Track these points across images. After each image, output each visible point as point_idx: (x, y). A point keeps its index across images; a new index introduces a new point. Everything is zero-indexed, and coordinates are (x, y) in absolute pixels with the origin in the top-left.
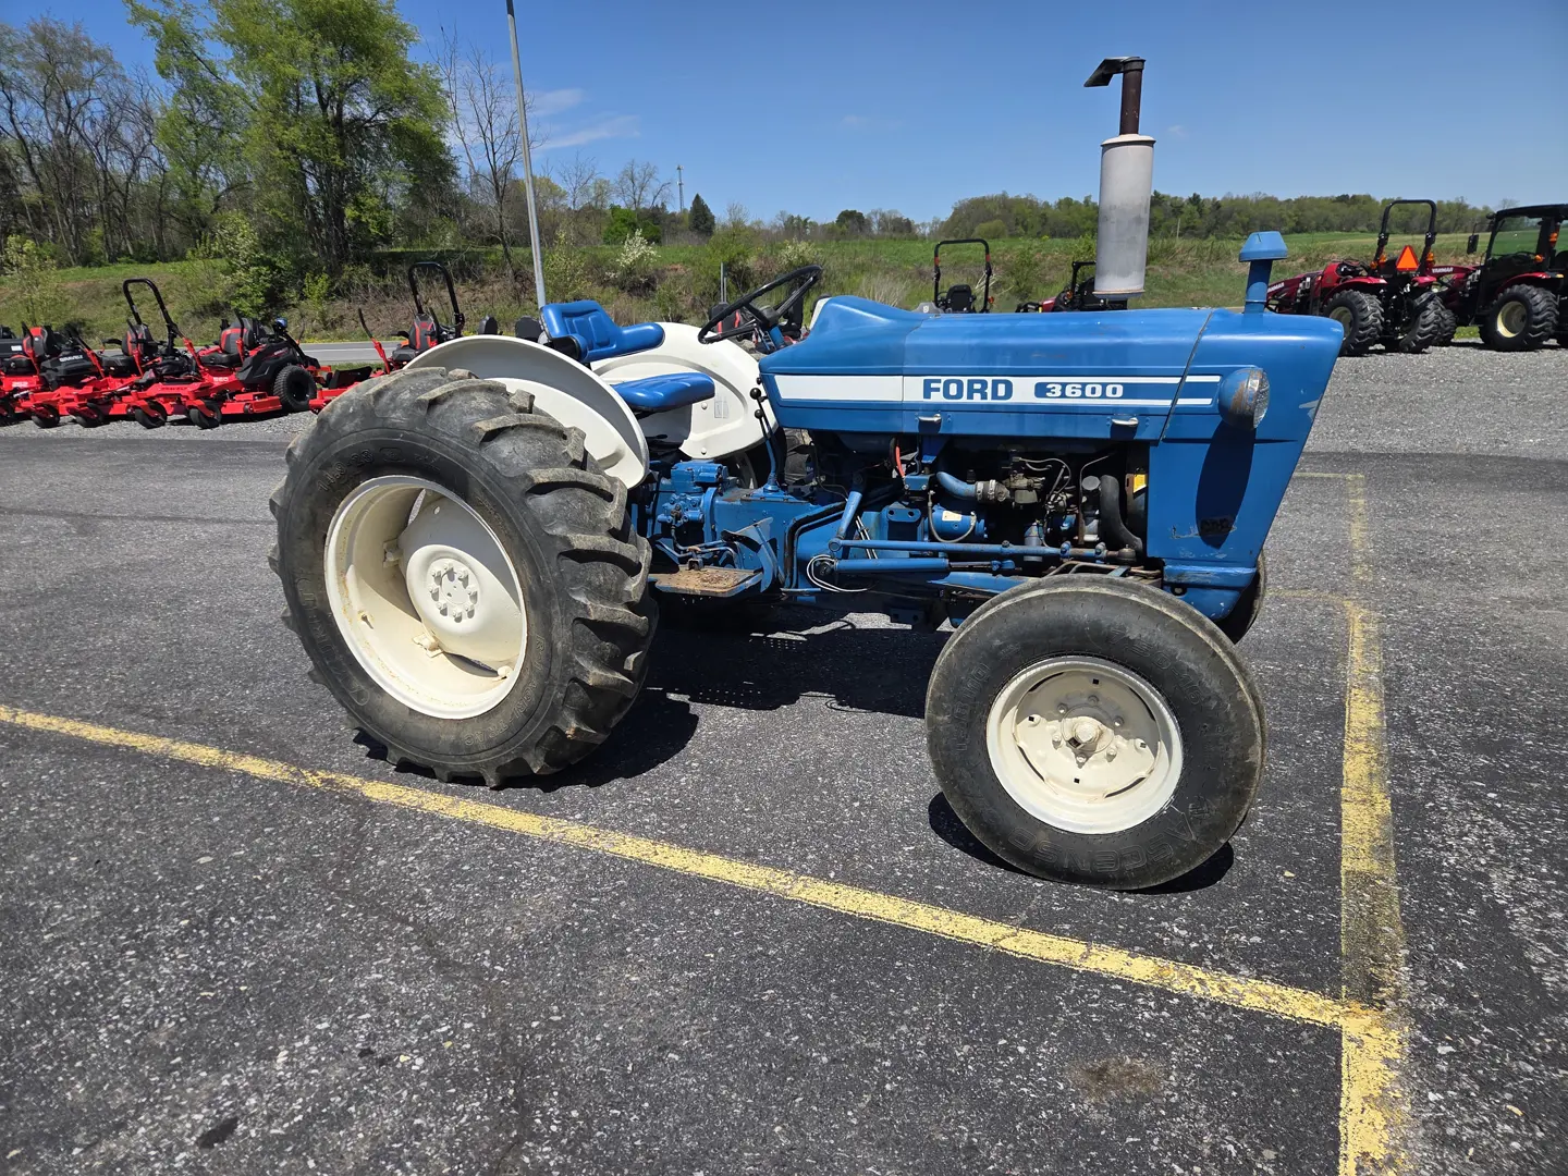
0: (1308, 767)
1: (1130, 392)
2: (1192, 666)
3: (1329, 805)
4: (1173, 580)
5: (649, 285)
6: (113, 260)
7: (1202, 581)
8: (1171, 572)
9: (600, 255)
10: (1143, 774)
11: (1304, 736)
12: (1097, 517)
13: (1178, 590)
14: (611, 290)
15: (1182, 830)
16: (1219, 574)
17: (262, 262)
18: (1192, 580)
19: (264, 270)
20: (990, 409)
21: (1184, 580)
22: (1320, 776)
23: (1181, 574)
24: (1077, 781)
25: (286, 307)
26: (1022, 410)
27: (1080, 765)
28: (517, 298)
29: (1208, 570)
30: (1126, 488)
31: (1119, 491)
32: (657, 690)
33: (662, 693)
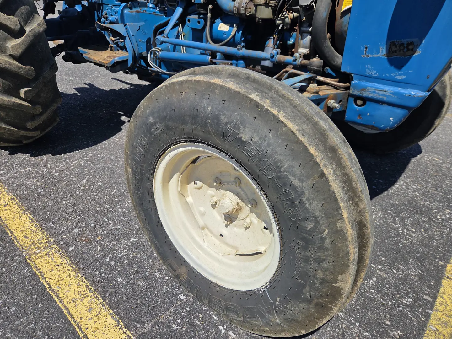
0: (431, 238)
2: (296, 182)
3: (433, 278)
4: (356, 93)
7: (379, 98)
8: (356, 87)
10: (262, 249)
11: (438, 213)
12: (311, 33)
13: (359, 102)
15: (269, 313)
16: (394, 93)
18: (371, 95)
21: (365, 94)
22: (436, 249)
23: (363, 89)
24: (221, 235)
27: (227, 226)
29: (387, 88)
30: (336, 7)
31: (330, 11)
32: (121, 114)
33: (121, 115)
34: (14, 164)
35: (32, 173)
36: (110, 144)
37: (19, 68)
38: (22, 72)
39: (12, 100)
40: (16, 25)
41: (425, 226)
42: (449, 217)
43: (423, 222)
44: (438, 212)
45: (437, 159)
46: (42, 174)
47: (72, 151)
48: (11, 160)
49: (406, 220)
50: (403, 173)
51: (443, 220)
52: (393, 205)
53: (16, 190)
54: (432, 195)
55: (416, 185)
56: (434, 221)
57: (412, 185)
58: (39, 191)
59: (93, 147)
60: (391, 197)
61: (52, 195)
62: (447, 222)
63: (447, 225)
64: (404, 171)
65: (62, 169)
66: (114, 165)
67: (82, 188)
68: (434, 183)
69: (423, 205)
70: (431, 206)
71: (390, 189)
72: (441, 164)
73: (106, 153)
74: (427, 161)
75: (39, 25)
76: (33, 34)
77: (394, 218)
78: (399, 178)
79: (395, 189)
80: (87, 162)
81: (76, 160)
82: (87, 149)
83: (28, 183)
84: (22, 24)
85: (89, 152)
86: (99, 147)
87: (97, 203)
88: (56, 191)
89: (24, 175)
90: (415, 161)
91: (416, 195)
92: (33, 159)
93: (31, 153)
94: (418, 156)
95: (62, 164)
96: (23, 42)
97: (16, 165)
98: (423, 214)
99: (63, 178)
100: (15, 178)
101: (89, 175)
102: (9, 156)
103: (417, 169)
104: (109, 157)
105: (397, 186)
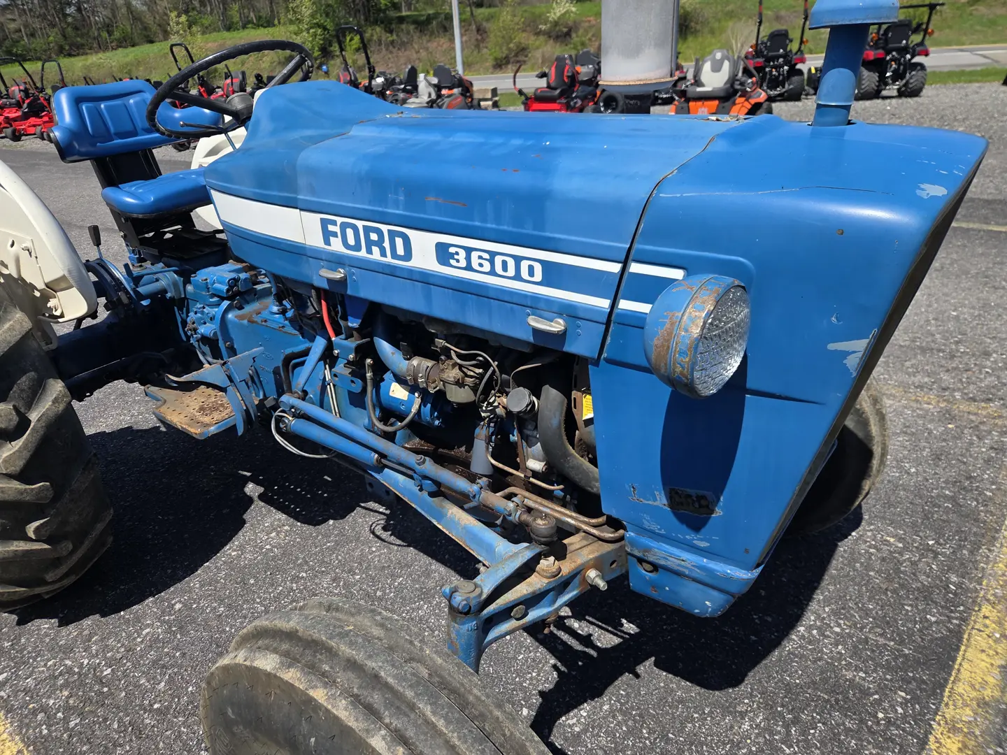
1: (553, 275)
4: (638, 553)
5: (568, 34)
6: (244, 27)
7: (676, 568)
8: (633, 543)
9: (537, 11)
13: (647, 567)
14: (542, 38)
16: (699, 566)
17: (318, 25)
18: (663, 563)
19: (319, 31)
20: (391, 271)
21: (652, 558)
25: (333, 57)
26: (424, 279)
28: (477, 46)
30: (574, 409)
31: (564, 412)
32: (245, 476)
33: (246, 480)
34: (25, 652)
35: (61, 674)
36: (218, 569)
37: (21, 492)
38: (28, 498)
39: (12, 548)
40: (10, 420)
41: (849, 743)
42: (902, 711)
43: (847, 731)
44: (880, 699)
45: (892, 540)
46: (79, 674)
47: (140, 600)
48: (20, 640)
49: (812, 731)
50: (816, 588)
51: (889, 722)
52: (788, 688)
53: (28, 725)
54: (873, 651)
55: (842, 622)
56: (869, 728)
57: (832, 625)
58: (72, 724)
59: (183, 582)
60: (784, 664)
61: (98, 733)
62: (898, 727)
63: (896, 735)
64: (819, 584)
65: (119, 656)
66: (224, 631)
67: (156, 706)
68: (880, 612)
69: (852, 681)
70: (866, 684)
71: (785, 642)
72: (899, 553)
73: (210, 595)
74: (870, 547)
75: (55, 401)
76: (44, 424)
77: (787, 726)
78: (807, 605)
79: (796, 639)
80: (170, 627)
81: (148, 626)
82: (172, 589)
83: (51, 702)
84: (22, 410)
85: (176, 598)
86: (194, 582)
87: (184, 745)
88: (105, 720)
89: (45, 680)
90: (845, 551)
91: (839, 653)
92: (64, 631)
93: (61, 615)
94: (854, 534)
95: (119, 642)
96: (25, 446)
97: (29, 653)
98: (848, 709)
99: (120, 680)
100: (27, 691)
101: (173, 666)
102: (17, 628)
103: (848, 575)
104: (215, 608)
105: (802, 629)
